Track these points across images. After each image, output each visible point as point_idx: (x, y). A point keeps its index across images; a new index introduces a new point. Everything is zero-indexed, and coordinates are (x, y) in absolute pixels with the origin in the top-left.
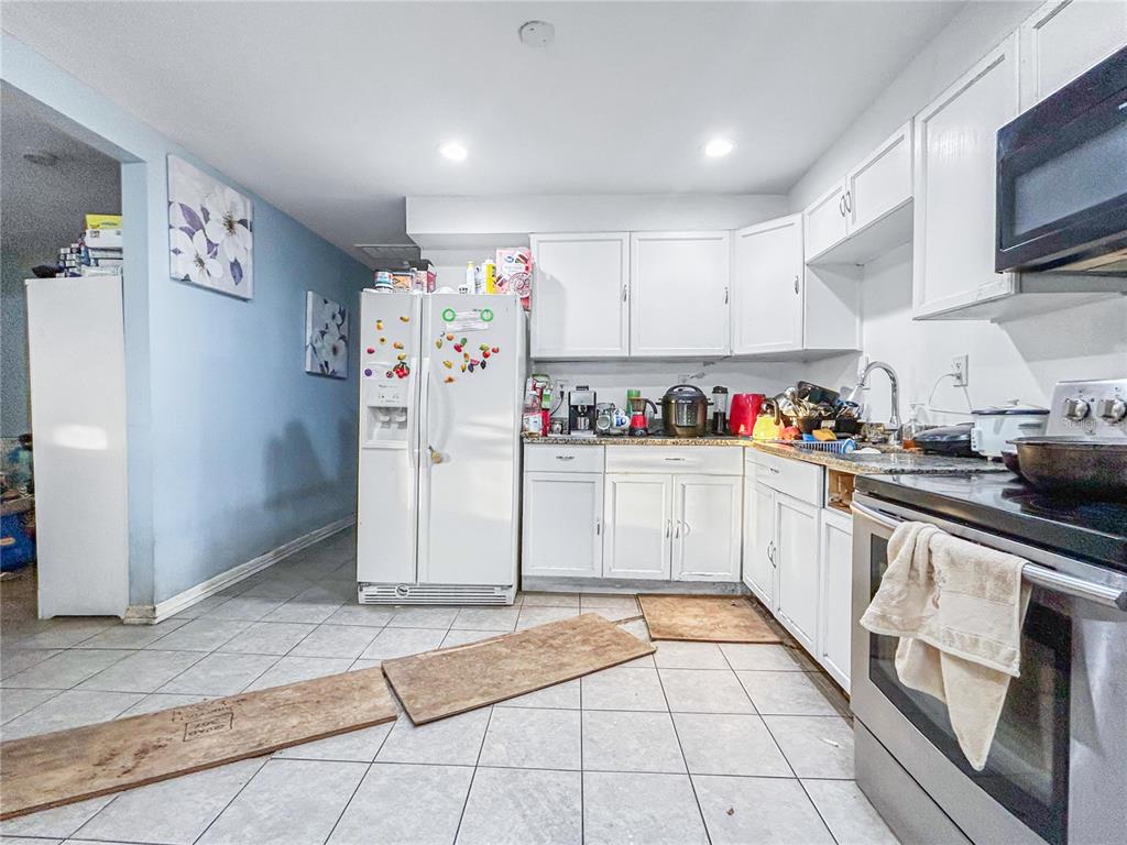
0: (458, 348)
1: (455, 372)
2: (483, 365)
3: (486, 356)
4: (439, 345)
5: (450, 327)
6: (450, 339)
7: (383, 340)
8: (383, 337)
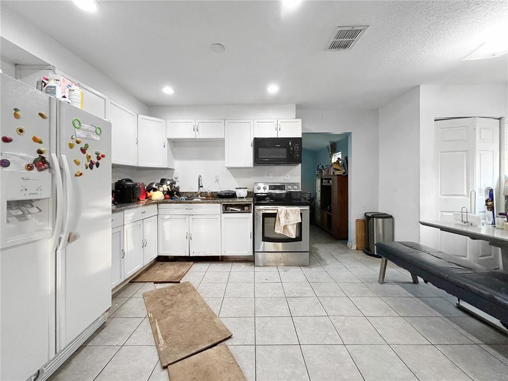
0: (83, 151)
1: (81, 169)
2: (98, 165)
3: (99, 158)
4: (71, 146)
5: (79, 133)
6: (78, 142)
7: (21, 131)
8: (21, 127)
